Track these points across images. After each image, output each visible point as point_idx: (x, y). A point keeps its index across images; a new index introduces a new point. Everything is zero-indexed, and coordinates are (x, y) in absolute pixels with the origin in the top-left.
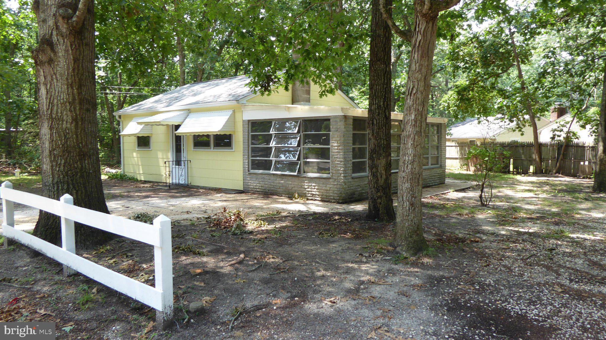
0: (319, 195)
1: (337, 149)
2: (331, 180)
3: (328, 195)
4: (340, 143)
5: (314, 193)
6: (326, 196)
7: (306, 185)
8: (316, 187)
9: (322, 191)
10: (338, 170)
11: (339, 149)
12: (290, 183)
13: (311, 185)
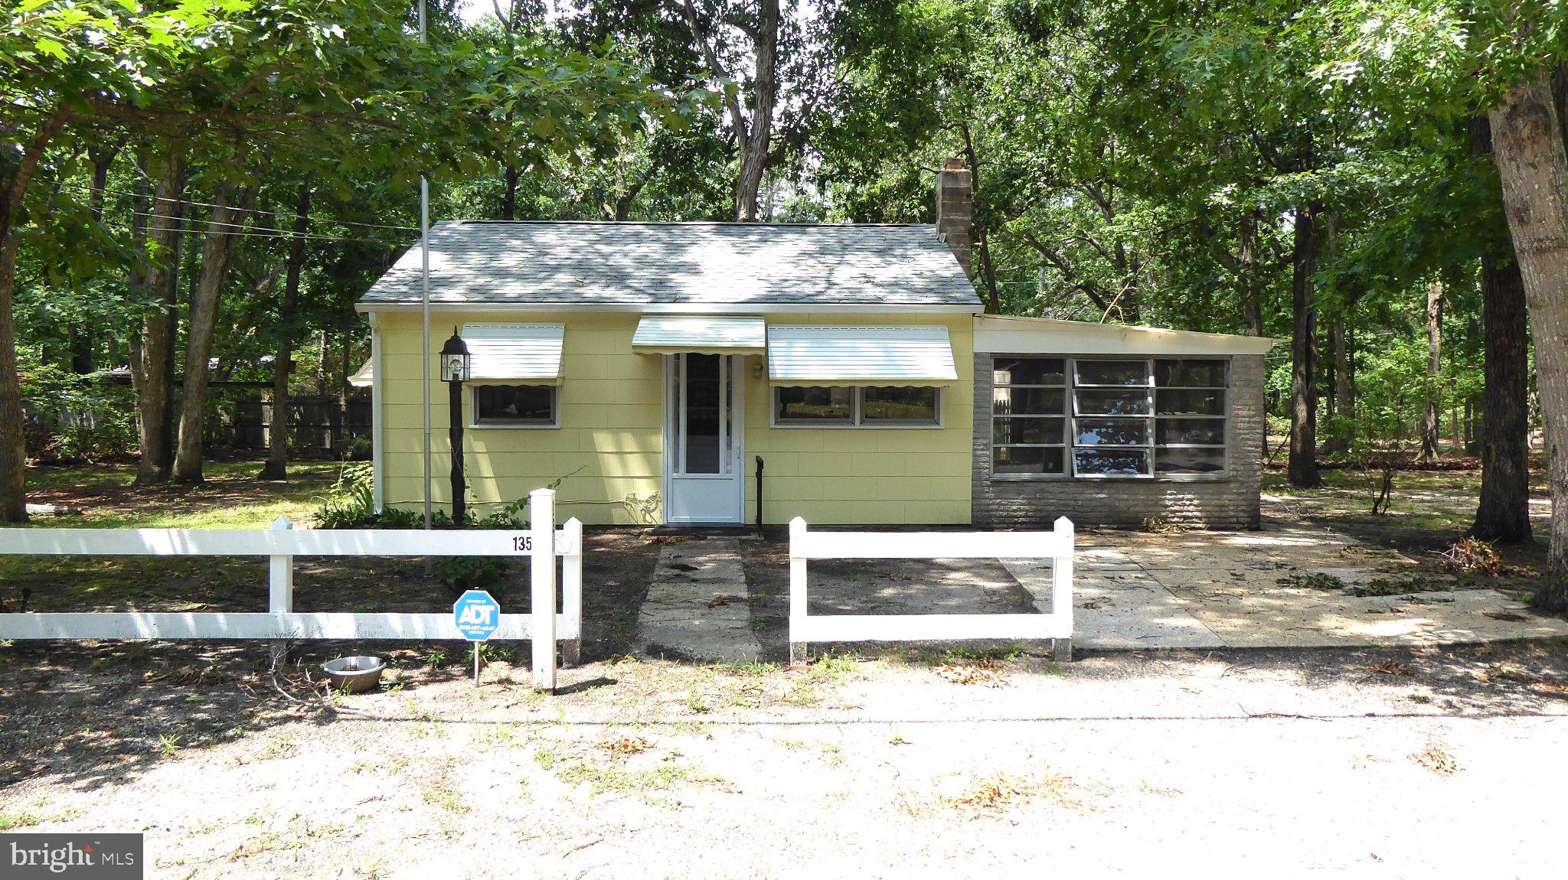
0: (1200, 518)
1: (1249, 422)
2: (1232, 485)
3: (1223, 515)
4: (1256, 410)
5: (1190, 514)
6: (1218, 517)
7: (1169, 498)
8: (1195, 502)
9: (1208, 508)
10: (1251, 464)
11: (1254, 422)
12: (1126, 497)
13: (1183, 499)
